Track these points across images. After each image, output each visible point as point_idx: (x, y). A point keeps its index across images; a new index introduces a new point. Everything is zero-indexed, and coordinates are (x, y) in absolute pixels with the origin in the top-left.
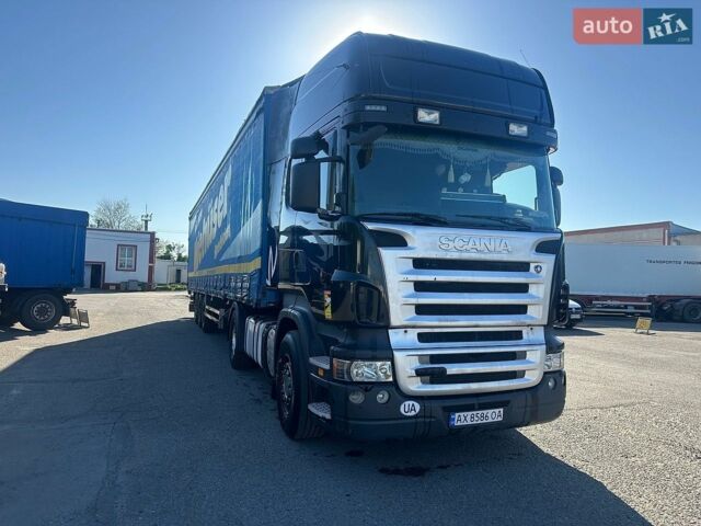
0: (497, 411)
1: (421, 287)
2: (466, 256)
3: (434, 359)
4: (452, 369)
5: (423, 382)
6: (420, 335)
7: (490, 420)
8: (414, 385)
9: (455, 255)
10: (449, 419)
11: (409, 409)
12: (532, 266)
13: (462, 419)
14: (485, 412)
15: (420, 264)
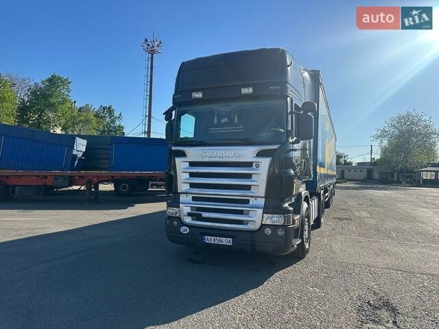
0: (228, 239)
1: (192, 175)
2: (213, 160)
3: (198, 209)
4: (205, 215)
5: (192, 219)
6: (193, 197)
7: (224, 243)
8: (188, 220)
9: (207, 160)
10: (203, 239)
11: (185, 230)
12: (254, 164)
13: (210, 240)
14: (221, 239)
15: (192, 164)
